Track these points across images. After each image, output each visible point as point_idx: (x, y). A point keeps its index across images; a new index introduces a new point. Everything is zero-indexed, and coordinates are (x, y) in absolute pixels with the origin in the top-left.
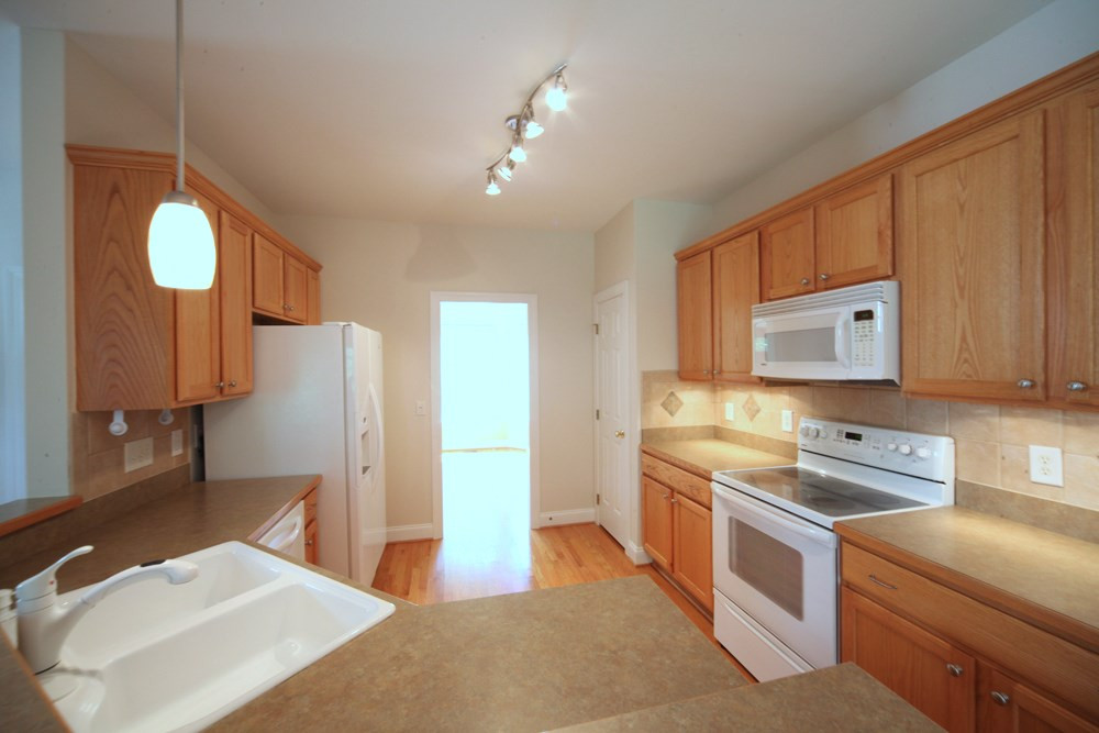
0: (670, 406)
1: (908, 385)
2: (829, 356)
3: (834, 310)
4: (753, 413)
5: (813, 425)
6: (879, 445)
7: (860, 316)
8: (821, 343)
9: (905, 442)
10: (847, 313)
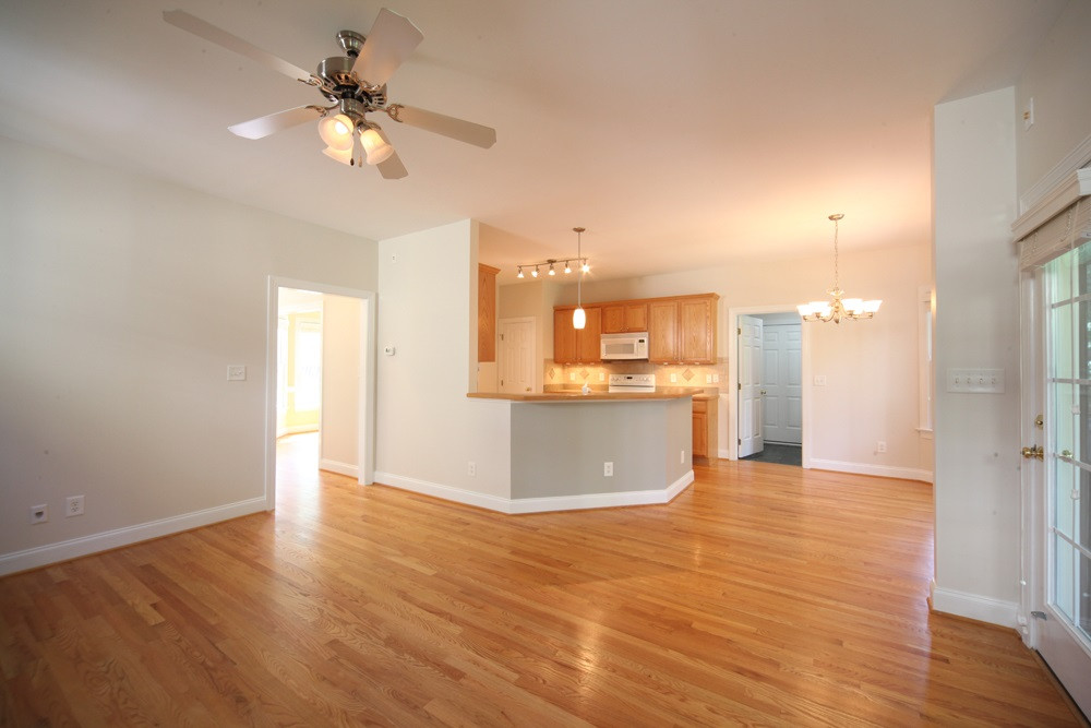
0: (552, 376)
1: (652, 359)
2: (632, 352)
3: (634, 338)
4: (585, 376)
5: (616, 376)
6: (636, 379)
7: (640, 341)
8: (629, 348)
9: (645, 377)
10: (637, 340)
